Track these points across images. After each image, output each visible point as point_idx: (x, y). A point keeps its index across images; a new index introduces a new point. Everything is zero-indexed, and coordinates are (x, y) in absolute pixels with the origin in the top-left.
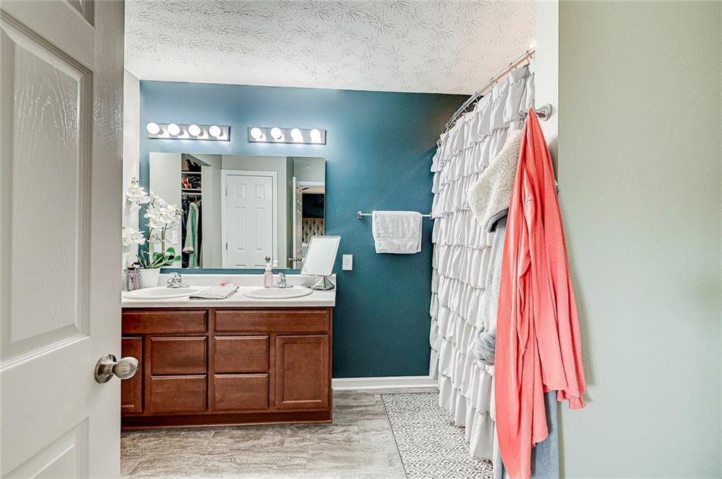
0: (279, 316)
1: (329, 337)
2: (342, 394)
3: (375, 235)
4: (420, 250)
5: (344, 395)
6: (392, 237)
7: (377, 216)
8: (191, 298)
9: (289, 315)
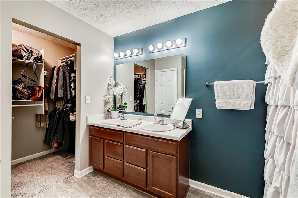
0: (151, 140)
1: (177, 158)
2: (195, 191)
3: (216, 97)
4: (253, 108)
5: (196, 192)
6: (229, 98)
7: (218, 85)
8: (118, 125)
9: (155, 141)
